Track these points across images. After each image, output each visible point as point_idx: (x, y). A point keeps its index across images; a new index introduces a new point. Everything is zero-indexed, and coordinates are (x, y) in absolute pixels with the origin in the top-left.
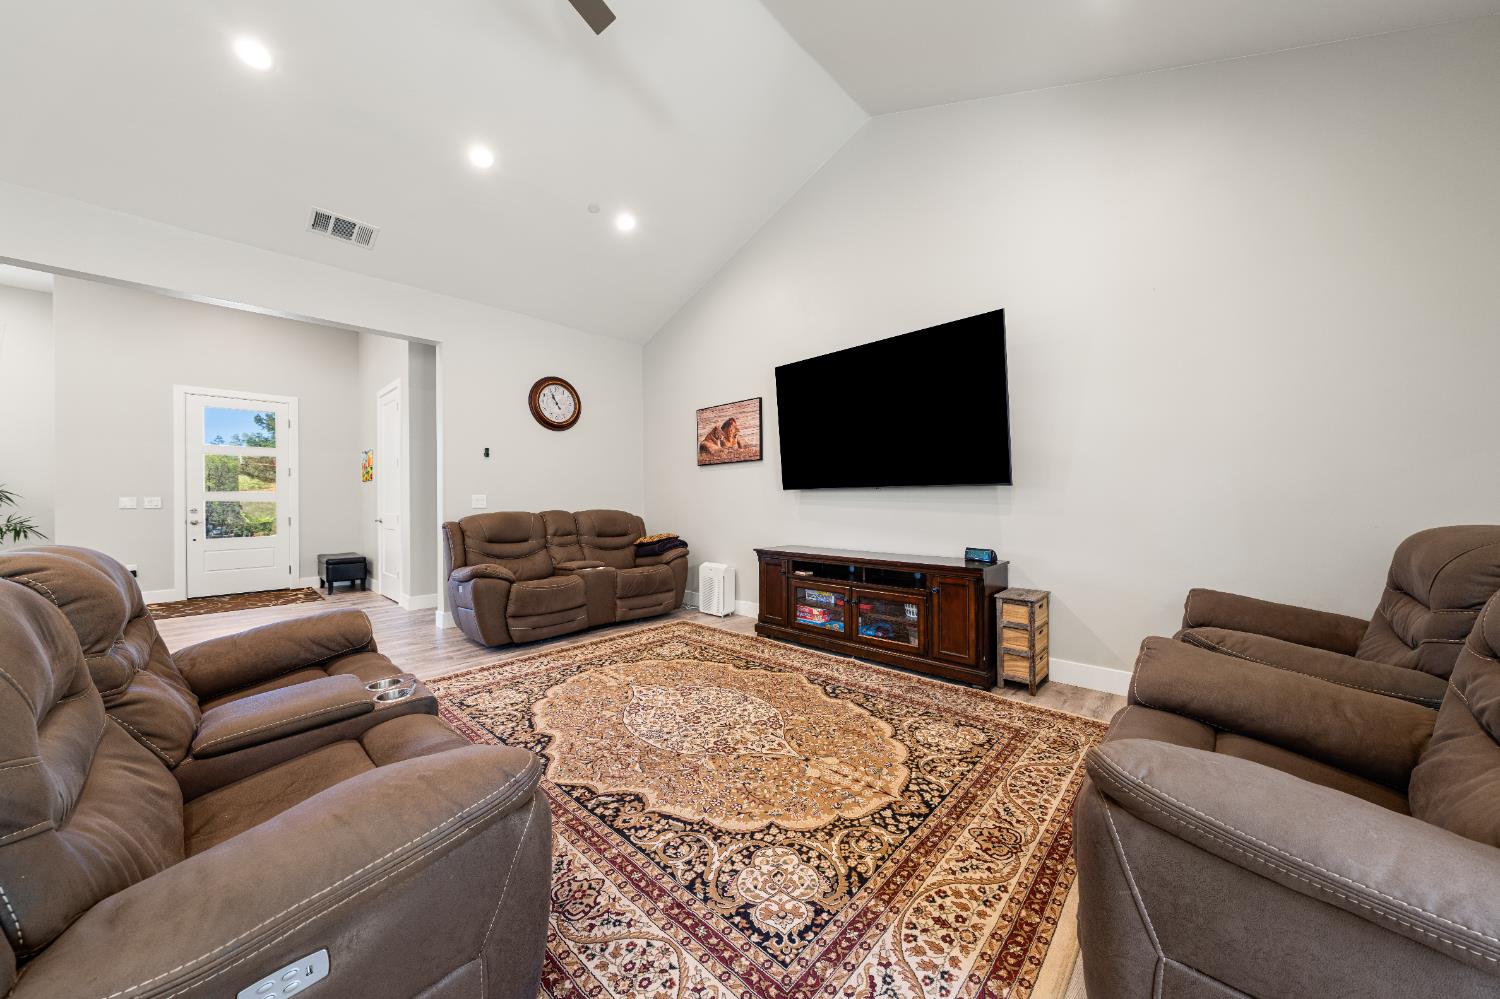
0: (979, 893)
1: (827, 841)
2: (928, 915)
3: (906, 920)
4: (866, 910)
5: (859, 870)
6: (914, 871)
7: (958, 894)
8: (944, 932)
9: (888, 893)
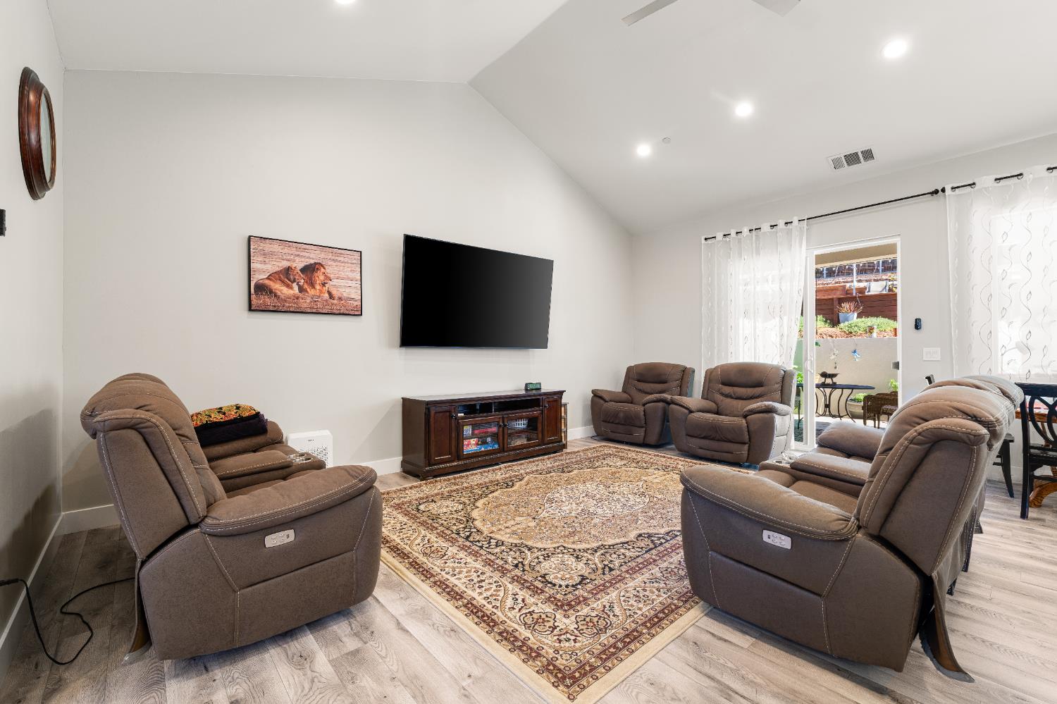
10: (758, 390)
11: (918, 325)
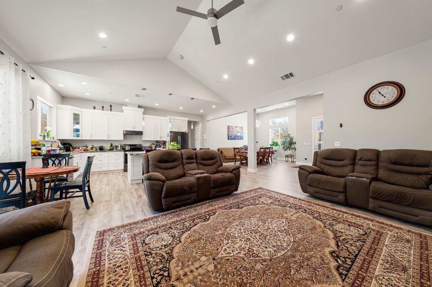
0: (114, 282)
1: (166, 252)
2: (124, 264)
3: (128, 259)
4: (138, 252)
5: (150, 256)
6: (137, 269)
7: (120, 276)
8: (117, 266)
9: (138, 259)
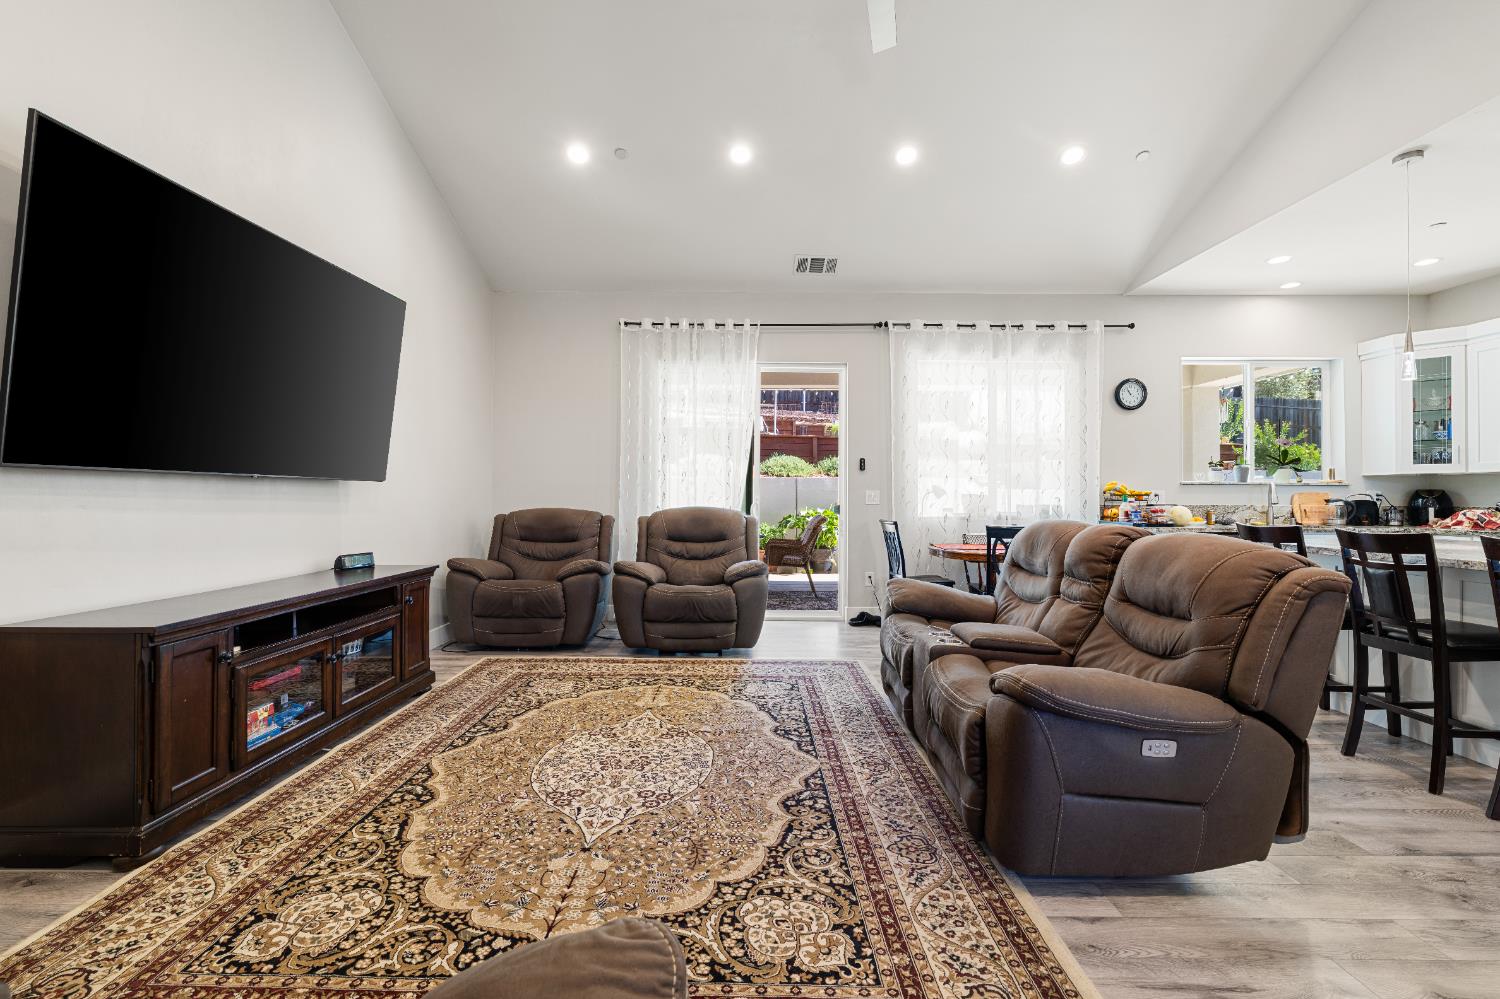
10: (720, 546)
11: (862, 465)
